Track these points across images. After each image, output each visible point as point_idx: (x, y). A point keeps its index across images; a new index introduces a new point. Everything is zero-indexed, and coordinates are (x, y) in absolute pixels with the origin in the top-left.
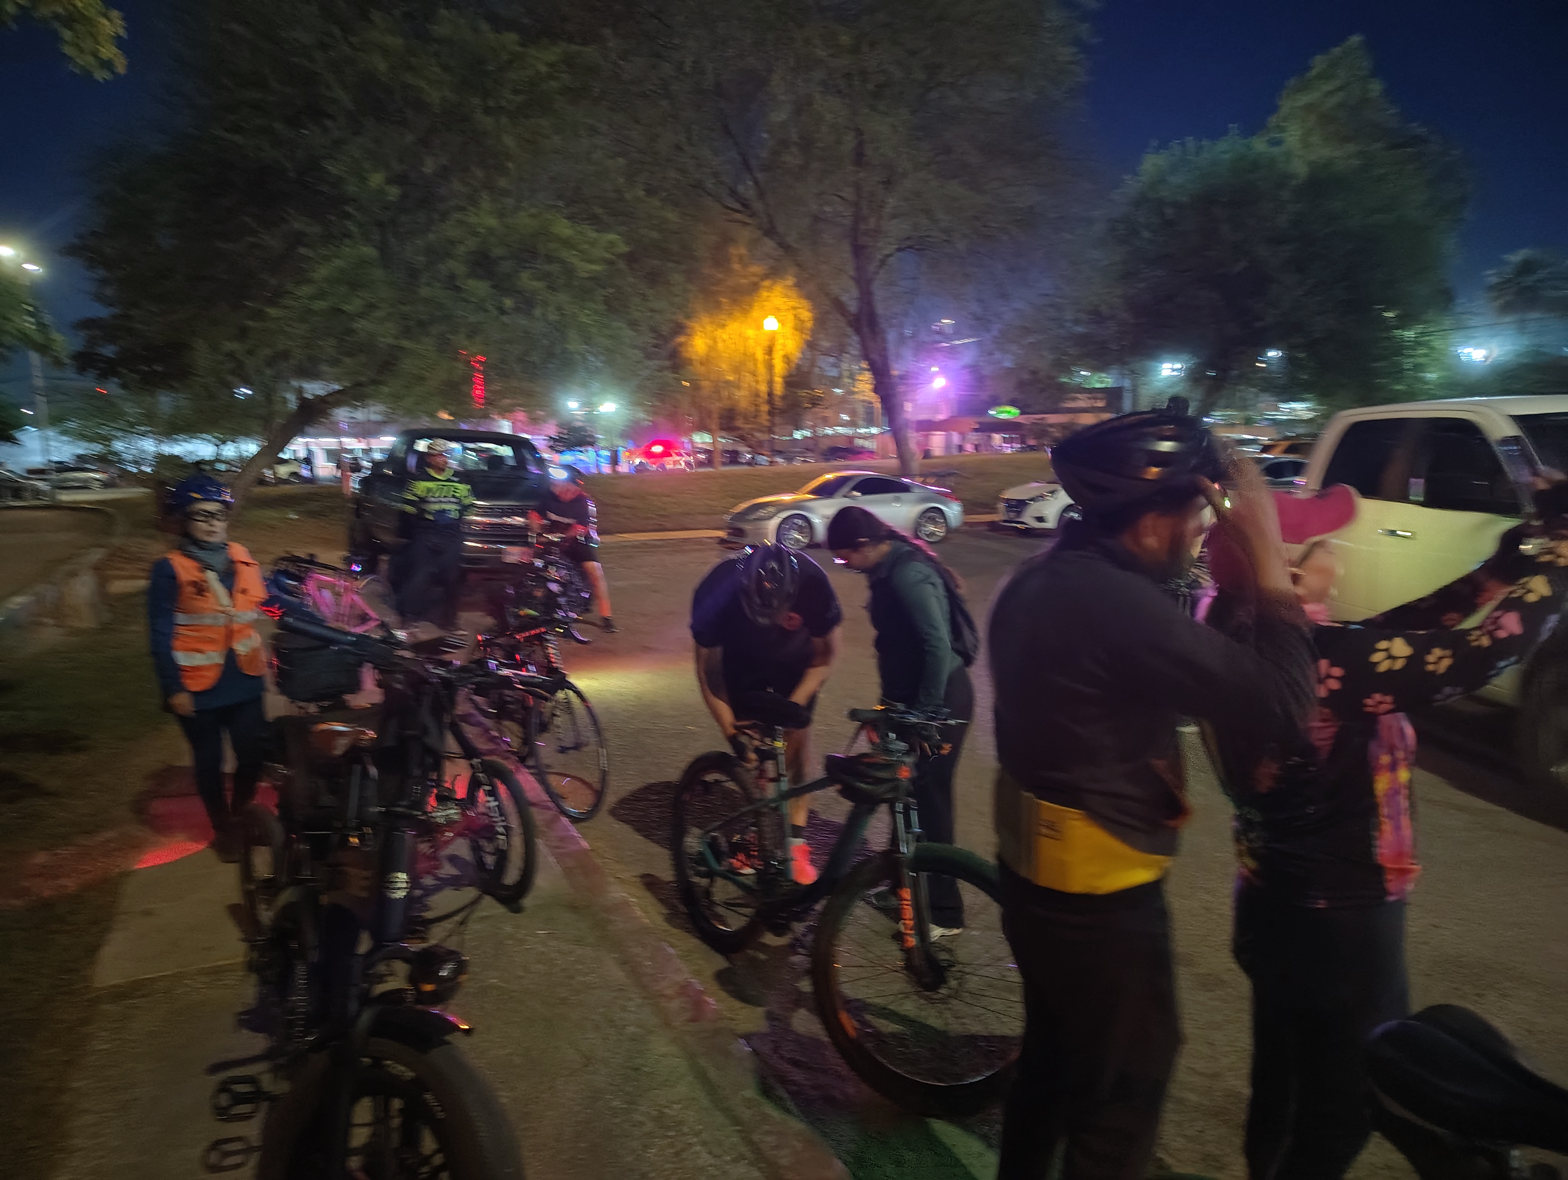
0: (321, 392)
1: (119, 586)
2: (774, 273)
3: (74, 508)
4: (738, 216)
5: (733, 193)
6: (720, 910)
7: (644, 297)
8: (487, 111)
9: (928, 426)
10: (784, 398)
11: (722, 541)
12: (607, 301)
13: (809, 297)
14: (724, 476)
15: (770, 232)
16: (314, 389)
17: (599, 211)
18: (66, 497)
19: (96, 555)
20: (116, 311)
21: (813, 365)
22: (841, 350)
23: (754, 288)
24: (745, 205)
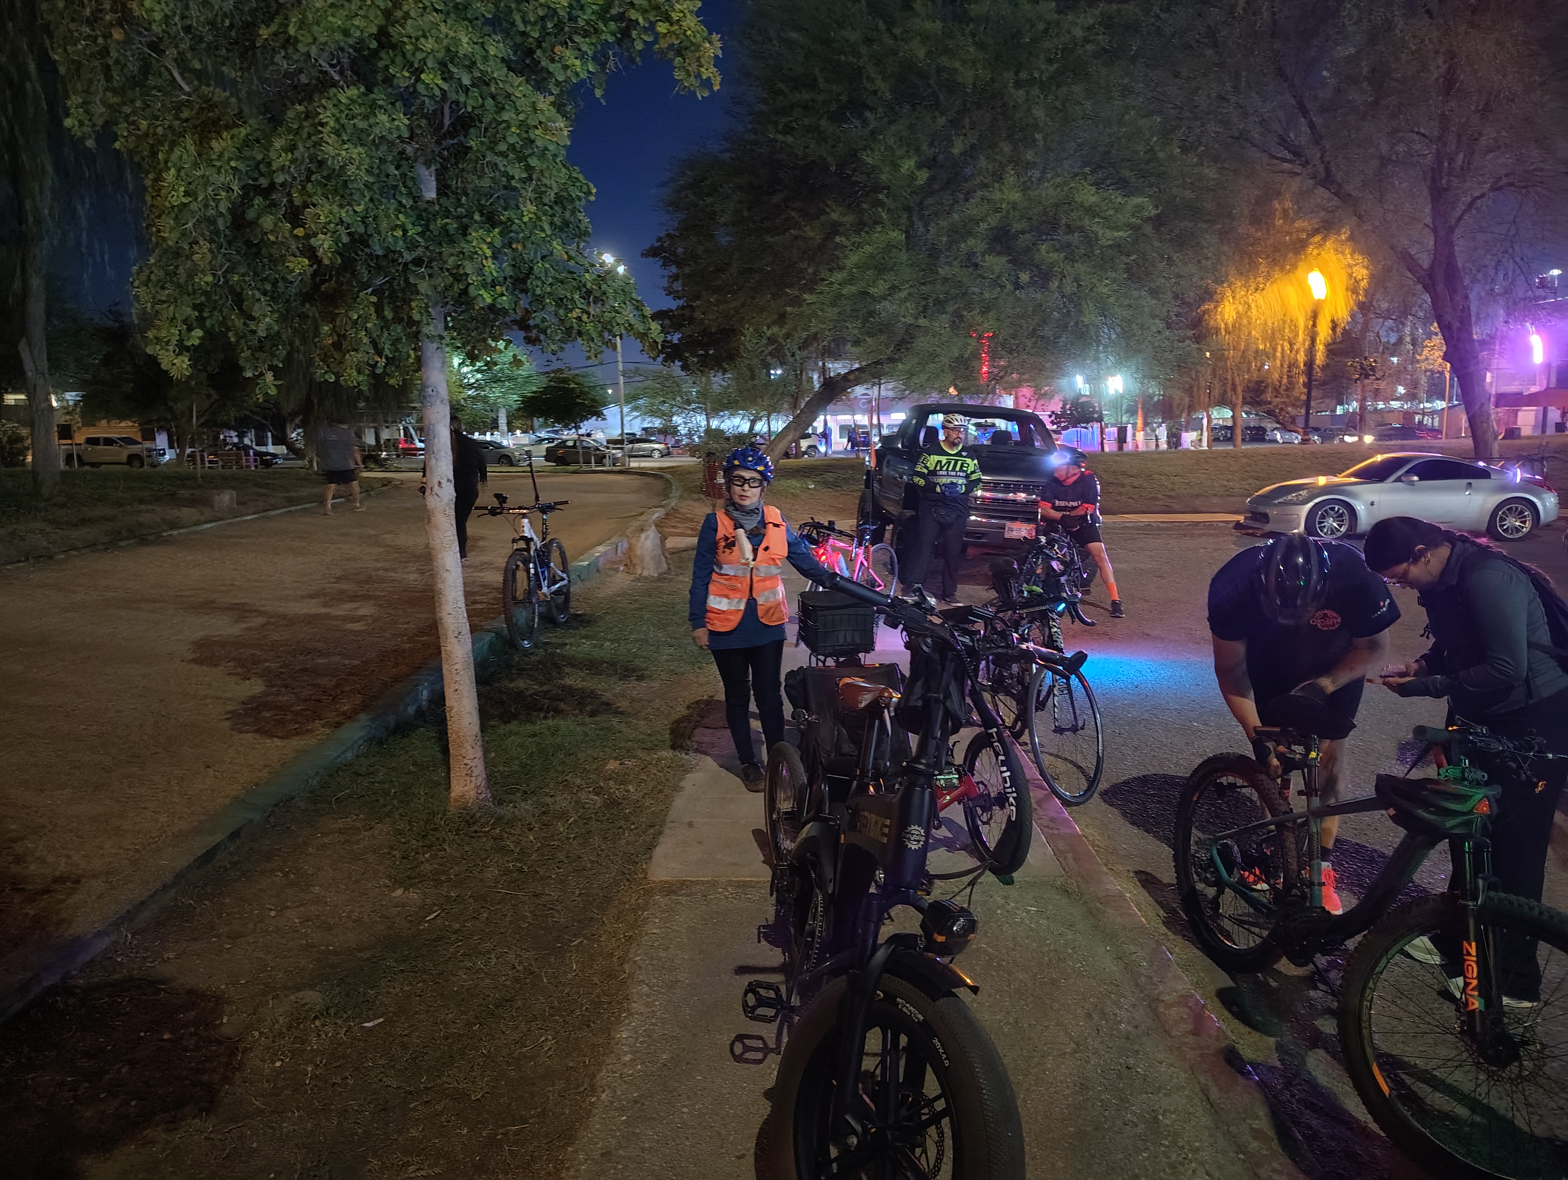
0: (843, 371)
1: (673, 543)
2: (1327, 227)
3: (641, 473)
4: (1287, 166)
5: (1283, 141)
6: (1227, 924)
7: (1170, 261)
8: (1018, 85)
9: (1516, 400)
10: (1324, 368)
11: (1238, 525)
12: (1128, 270)
13: (1368, 252)
14: (1245, 454)
15: (1327, 180)
16: (837, 368)
17: (1126, 173)
18: (634, 464)
19: (658, 513)
20: (681, 302)
21: (1365, 328)
22: (1403, 313)
23: (1299, 247)
24: (1297, 153)
